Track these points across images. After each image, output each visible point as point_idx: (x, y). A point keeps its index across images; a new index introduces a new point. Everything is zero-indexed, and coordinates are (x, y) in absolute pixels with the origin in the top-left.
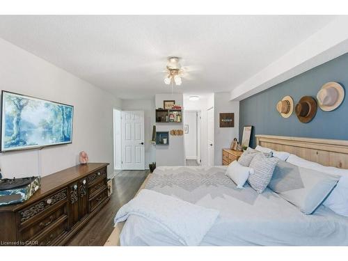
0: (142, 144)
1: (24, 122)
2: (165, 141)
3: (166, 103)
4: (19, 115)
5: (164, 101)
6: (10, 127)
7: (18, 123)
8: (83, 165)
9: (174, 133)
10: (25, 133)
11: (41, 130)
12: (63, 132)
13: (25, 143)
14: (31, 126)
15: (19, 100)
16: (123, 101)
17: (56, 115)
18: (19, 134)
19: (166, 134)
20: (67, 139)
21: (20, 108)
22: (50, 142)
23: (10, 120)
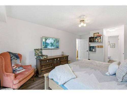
0: (87, 51)
1: (47, 43)
2: (94, 50)
3: (95, 34)
4: (46, 41)
5: (94, 34)
6: (44, 44)
7: (45, 43)
8: (62, 55)
9: (98, 47)
10: (47, 45)
11: (50, 45)
12: (57, 46)
13: (47, 48)
14: (48, 44)
15: (46, 38)
16: (81, 36)
17: (54, 41)
18: (46, 46)
19: (93, 47)
20: (58, 47)
21: (46, 40)
22: (53, 48)
23: (44, 42)
